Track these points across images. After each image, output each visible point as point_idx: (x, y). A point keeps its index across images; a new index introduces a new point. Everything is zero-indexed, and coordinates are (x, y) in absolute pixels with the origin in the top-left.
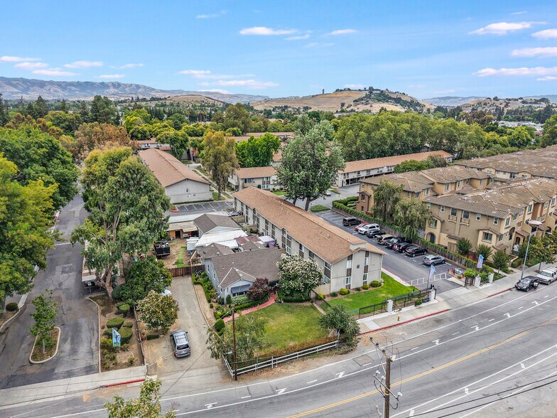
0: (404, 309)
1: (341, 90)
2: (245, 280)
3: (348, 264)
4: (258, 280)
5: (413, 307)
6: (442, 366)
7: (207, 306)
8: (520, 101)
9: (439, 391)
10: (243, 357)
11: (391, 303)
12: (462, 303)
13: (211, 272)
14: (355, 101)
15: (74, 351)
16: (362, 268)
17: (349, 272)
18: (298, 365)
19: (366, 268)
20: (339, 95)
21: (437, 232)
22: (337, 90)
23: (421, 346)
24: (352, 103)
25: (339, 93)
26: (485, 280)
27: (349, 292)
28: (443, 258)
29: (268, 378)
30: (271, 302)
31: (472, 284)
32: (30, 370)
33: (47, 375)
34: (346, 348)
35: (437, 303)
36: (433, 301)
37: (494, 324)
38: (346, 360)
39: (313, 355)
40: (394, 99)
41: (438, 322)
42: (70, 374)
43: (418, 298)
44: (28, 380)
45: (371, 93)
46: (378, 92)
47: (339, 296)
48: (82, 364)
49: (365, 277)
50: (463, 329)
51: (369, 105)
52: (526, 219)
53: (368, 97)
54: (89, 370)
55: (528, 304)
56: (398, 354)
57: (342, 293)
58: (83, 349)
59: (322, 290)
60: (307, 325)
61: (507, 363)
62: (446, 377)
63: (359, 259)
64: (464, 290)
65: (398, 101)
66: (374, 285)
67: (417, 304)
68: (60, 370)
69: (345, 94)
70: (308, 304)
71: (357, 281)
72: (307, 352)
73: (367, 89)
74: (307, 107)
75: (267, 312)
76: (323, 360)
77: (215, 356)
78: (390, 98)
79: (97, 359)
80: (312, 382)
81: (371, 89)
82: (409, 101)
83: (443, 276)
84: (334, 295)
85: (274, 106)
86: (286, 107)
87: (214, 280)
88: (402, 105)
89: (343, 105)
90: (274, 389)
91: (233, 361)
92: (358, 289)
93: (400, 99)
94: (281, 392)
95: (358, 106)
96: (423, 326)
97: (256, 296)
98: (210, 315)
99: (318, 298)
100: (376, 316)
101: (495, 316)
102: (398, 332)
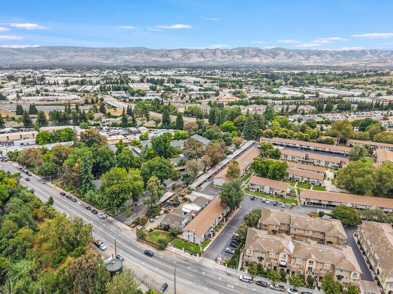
0: (186, 253)
4: (167, 224)
5: (189, 254)
11: (183, 249)
15: (130, 220)
16: (193, 237)
17: (189, 236)
18: (148, 245)
23: (170, 260)
27: (187, 241)
29: (141, 244)
30: (169, 232)
32: (122, 219)
34: (160, 249)
35: (197, 259)
38: (156, 251)
39: (153, 246)
42: (124, 224)
43: (193, 253)
44: (120, 221)
48: (128, 223)
50: (187, 265)
52: (281, 259)
54: (127, 225)
55: (218, 276)
56: (163, 257)
57: (185, 241)
58: (132, 220)
59: (179, 236)
62: (159, 266)
63: (192, 234)
64: (213, 262)
66: (196, 244)
67: (191, 254)
68: (125, 222)
70: (173, 237)
71: (192, 240)
76: (153, 248)
84: (183, 240)
90: (138, 246)
92: (191, 243)
96: (181, 259)
97: (165, 228)
98: (155, 227)
99: (177, 238)
100: (178, 250)
101: (200, 270)
102: (174, 255)
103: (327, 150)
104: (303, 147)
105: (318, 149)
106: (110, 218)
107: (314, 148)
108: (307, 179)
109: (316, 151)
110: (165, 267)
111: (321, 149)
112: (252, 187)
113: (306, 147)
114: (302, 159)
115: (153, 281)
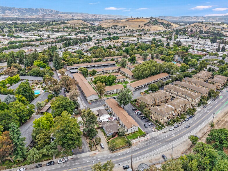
0: (141, 138)
1: (139, 18)
2: (112, 132)
3: (131, 128)
4: (114, 133)
5: (143, 137)
6: (144, 150)
7: (105, 137)
8: (212, 24)
9: (143, 154)
10: (113, 149)
11: (139, 137)
12: (152, 136)
13: (105, 129)
14: (145, 24)
15: (85, 148)
16: (134, 129)
17: (132, 130)
18: (122, 150)
19: (135, 129)
20: (138, 20)
21: (152, 116)
22: (137, 18)
23: (142, 146)
24: (143, 25)
25: (138, 19)
26: (159, 130)
28: (152, 123)
29: (117, 152)
30: (117, 136)
31: (156, 131)
32: (80, 151)
33: (83, 152)
34: (130, 146)
35: (148, 136)
36: (147, 136)
37: (156, 141)
38: (130, 149)
39: (124, 148)
40: (161, 23)
41: (147, 141)
42: (86, 152)
43: (144, 135)
44: (81, 153)
45: (151, 20)
46: (154, 19)
47: (130, 135)
48: (87, 150)
49: (135, 130)
50: (151, 142)
51: (150, 27)
52: (172, 113)
53: (150, 22)
54: (89, 151)
55: (165, 136)
56: (138, 148)
57: (130, 134)
58: (86, 147)
59: (126, 134)
60: (123, 141)
61: (155, 150)
62: (144, 152)
63: (134, 127)
64: (154, 133)
65: (162, 24)
66: (136, 131)
68: (85, 151)
69: (141, 20)
70: (124, 137)
71: (133, 131)
72: (123, 147)
73: (150, 18)
74: (125, 26)
75: (116, 139)
76: (126, 149)
77: (109, 149)
78: (159, 23)
79: (90, 149)
80: (124, 153)
81: (152, 18)
82: (167, 24)
83: (151, 129)
84: (129, 134)
85: (111, 25)
86: (116, 26)
87: (106, 131)
88: (163, 26)
89: (139, 26)
90: (118, 154)
91: (112, 150)
92: (133, 133)
93: (163, 23)
94: (119, 155)
95: (146, 27)
96: (144, 142)
97: (114, 136)
98: (106, 140)
99: (125, 135)
100: (136, 140)
101: (157, 139)
102: (139, 143)
103: (103, 65)
104: (92, 66)
105: (99, 65)
106: (70, 157)
107: (97, 65)
108: (119, 80)
109: (98, 66)
110: (146, 151)
111: (100, 65)
112: (108, 93)
113: (93, 66)
114: (102, 72)
115: (156, 160)
